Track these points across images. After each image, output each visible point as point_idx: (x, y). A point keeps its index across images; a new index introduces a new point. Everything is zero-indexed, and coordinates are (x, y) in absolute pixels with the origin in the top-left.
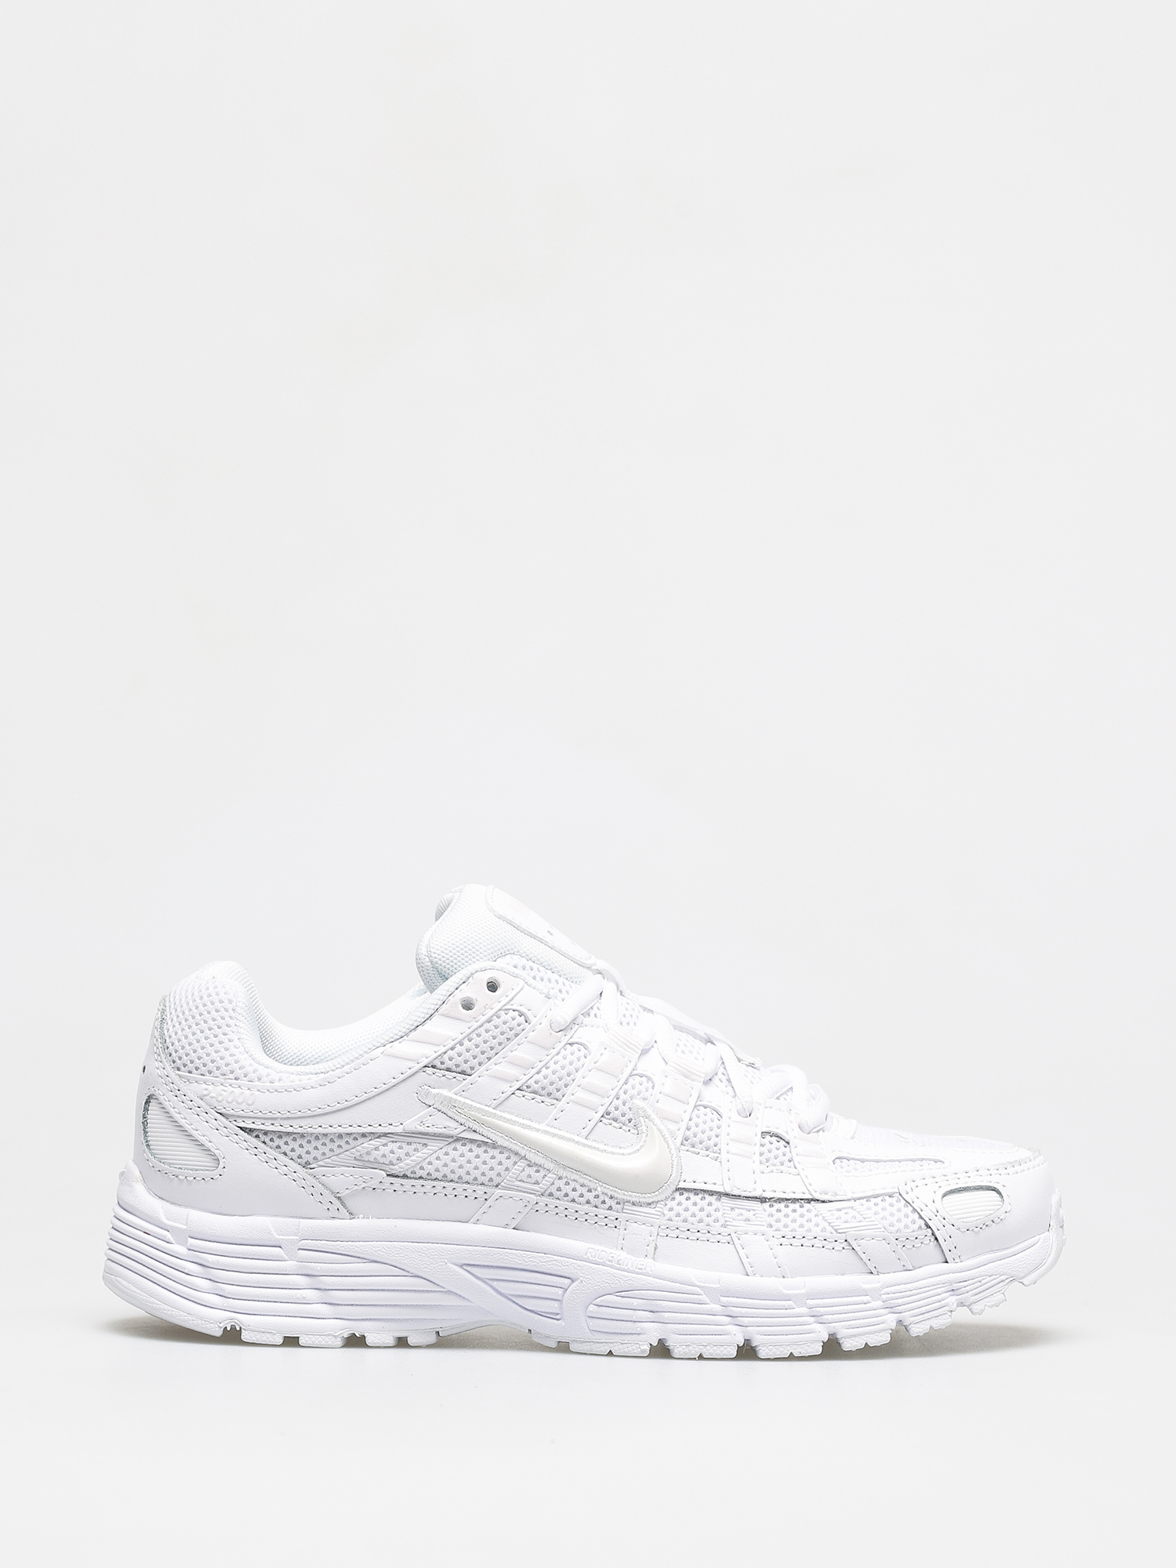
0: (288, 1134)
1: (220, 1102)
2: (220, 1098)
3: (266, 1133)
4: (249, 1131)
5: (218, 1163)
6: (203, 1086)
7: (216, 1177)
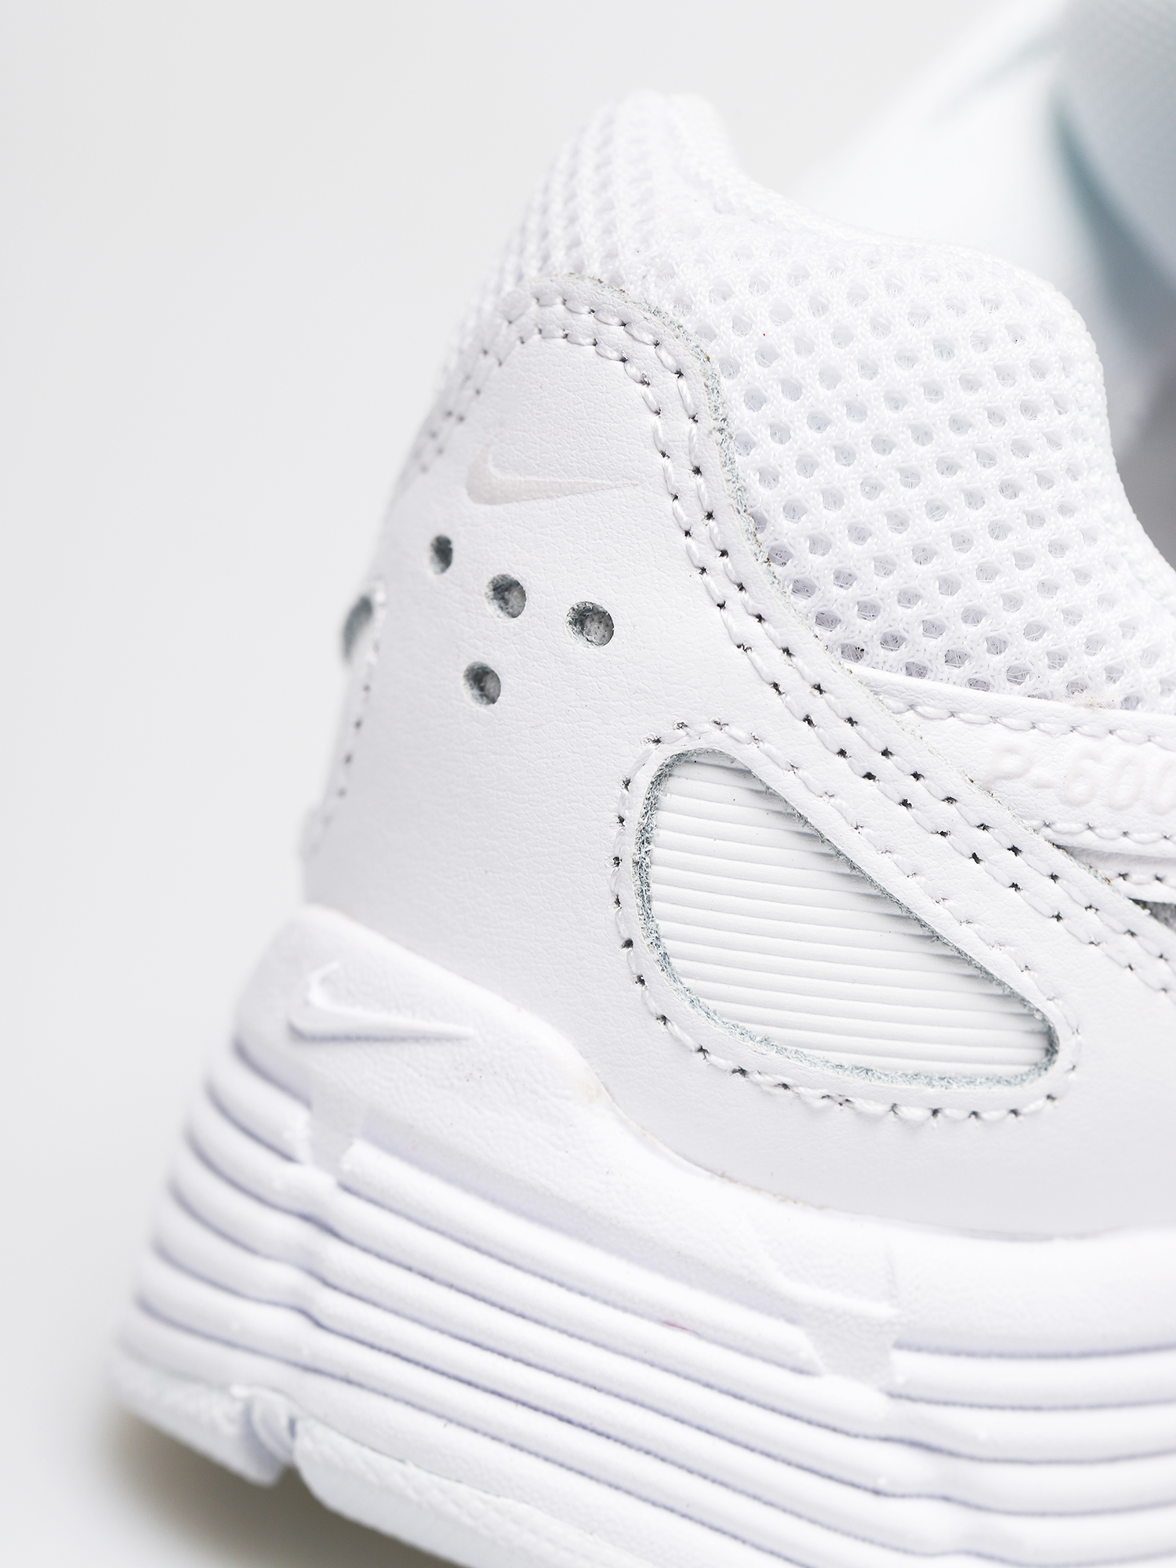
1: (1081, 802)
2: (1081, 787)
5: (1051, 1048)
6: (997, 734)
7: (1032, 1107)
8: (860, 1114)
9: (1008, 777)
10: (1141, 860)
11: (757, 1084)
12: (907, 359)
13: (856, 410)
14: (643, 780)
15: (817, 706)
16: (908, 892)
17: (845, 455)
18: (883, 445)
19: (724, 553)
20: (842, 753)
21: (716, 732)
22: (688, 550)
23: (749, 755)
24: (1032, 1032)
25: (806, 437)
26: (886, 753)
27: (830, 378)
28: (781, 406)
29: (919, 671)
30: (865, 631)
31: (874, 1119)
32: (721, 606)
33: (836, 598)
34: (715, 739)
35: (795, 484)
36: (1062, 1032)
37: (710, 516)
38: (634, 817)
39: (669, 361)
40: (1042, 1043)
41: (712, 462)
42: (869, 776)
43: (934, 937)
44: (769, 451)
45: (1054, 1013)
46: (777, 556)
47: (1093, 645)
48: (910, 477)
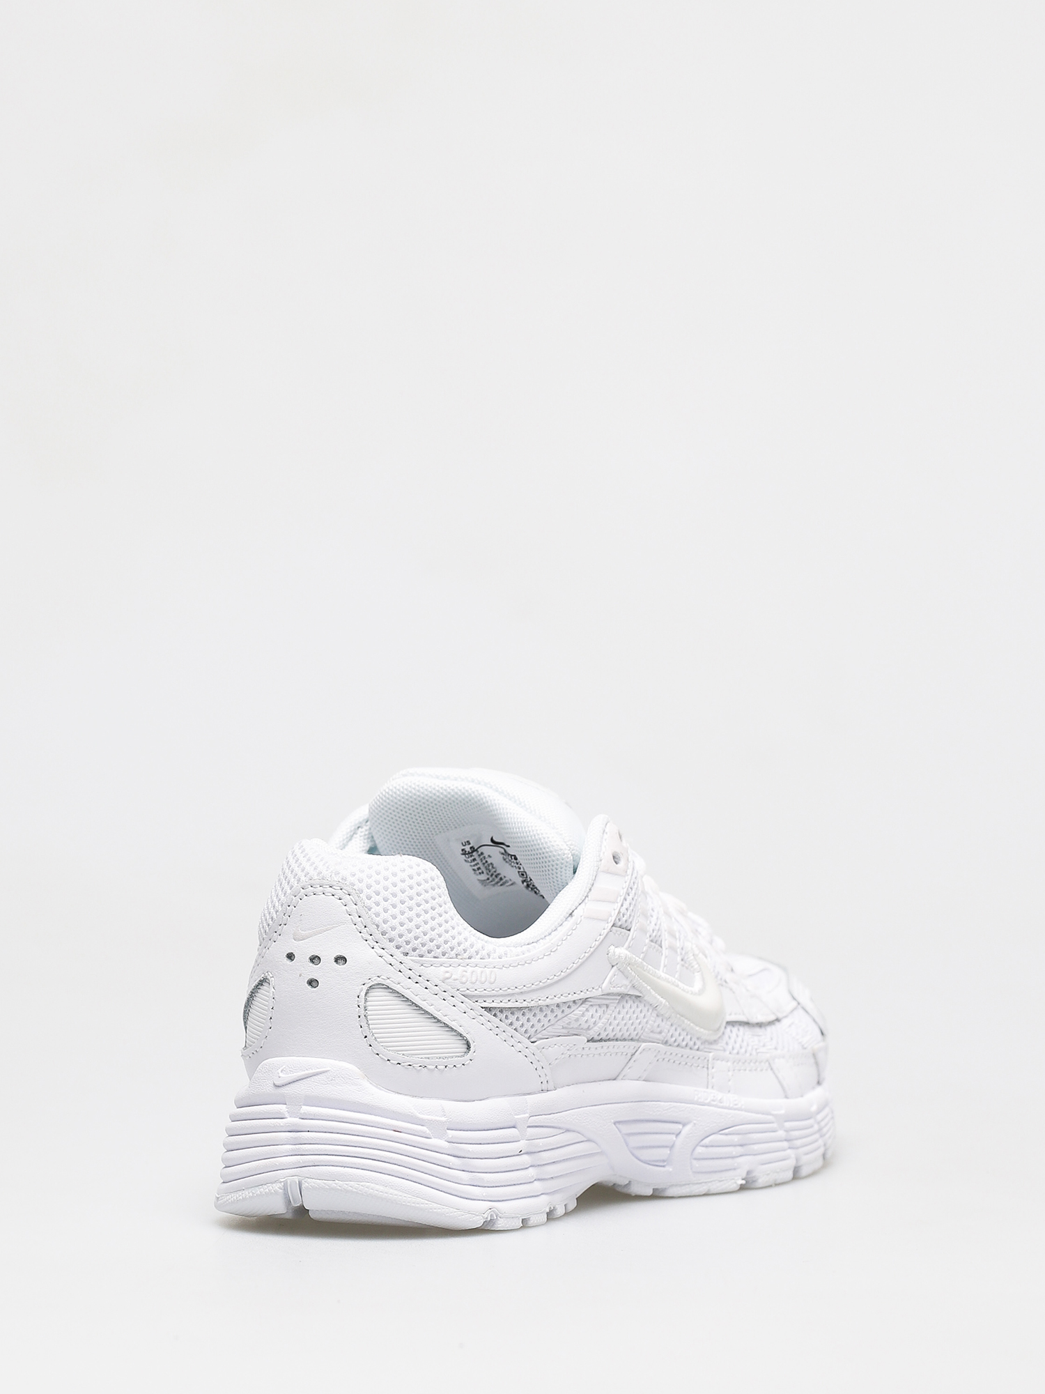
0: (520, 1009)
1: (465, 983)
2: (464, 980)
3: (501, 1010)
4: (489, 1009)
5: (469, 1047)
6: (442, 969)
7: (467, 1062)
8: (429, 1069)
9: (448, 978)
10: (480, 996)
11: (403, 1066)
12: (403, 881)
13: (394, 895)
14: (363, 994)
15: (402, 967)
16: (431, 1009)
17: (394, 906)
18: (402, 902)
19: (371, 935)
20: (409, 978)
21: (379, 979)
22: (362, 936)
23: (387, 982)
24: (464, 1044)
25: (383, 903)
26: (420, 976)
27: (386, 889)
28: (375, 898)
29: (421, 956)
30: (408, 948)
31: (432, 1070)
32: (373, 948)
33: (401, 941)
34: (379, 980)
35: (384, 915)
36: (471, 1042)
37: (365, 927)
38: (362, 1004)
39: (346, 892)
40: (466, 1046)
41: (363, 913)
42: (417, 983)
43: (439, 1021)
44: (375, 909)
45: (468, 1037)
46: (383, 934)
47: (459, 944)
48: (411, 909)
